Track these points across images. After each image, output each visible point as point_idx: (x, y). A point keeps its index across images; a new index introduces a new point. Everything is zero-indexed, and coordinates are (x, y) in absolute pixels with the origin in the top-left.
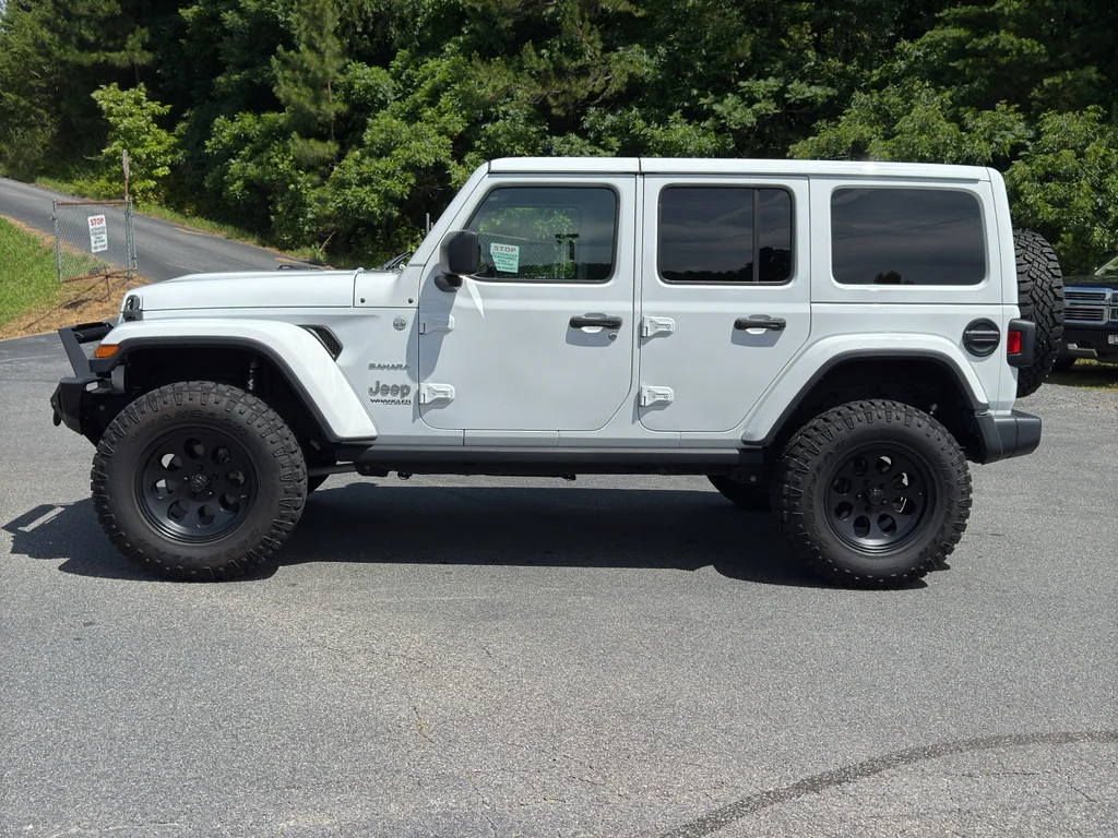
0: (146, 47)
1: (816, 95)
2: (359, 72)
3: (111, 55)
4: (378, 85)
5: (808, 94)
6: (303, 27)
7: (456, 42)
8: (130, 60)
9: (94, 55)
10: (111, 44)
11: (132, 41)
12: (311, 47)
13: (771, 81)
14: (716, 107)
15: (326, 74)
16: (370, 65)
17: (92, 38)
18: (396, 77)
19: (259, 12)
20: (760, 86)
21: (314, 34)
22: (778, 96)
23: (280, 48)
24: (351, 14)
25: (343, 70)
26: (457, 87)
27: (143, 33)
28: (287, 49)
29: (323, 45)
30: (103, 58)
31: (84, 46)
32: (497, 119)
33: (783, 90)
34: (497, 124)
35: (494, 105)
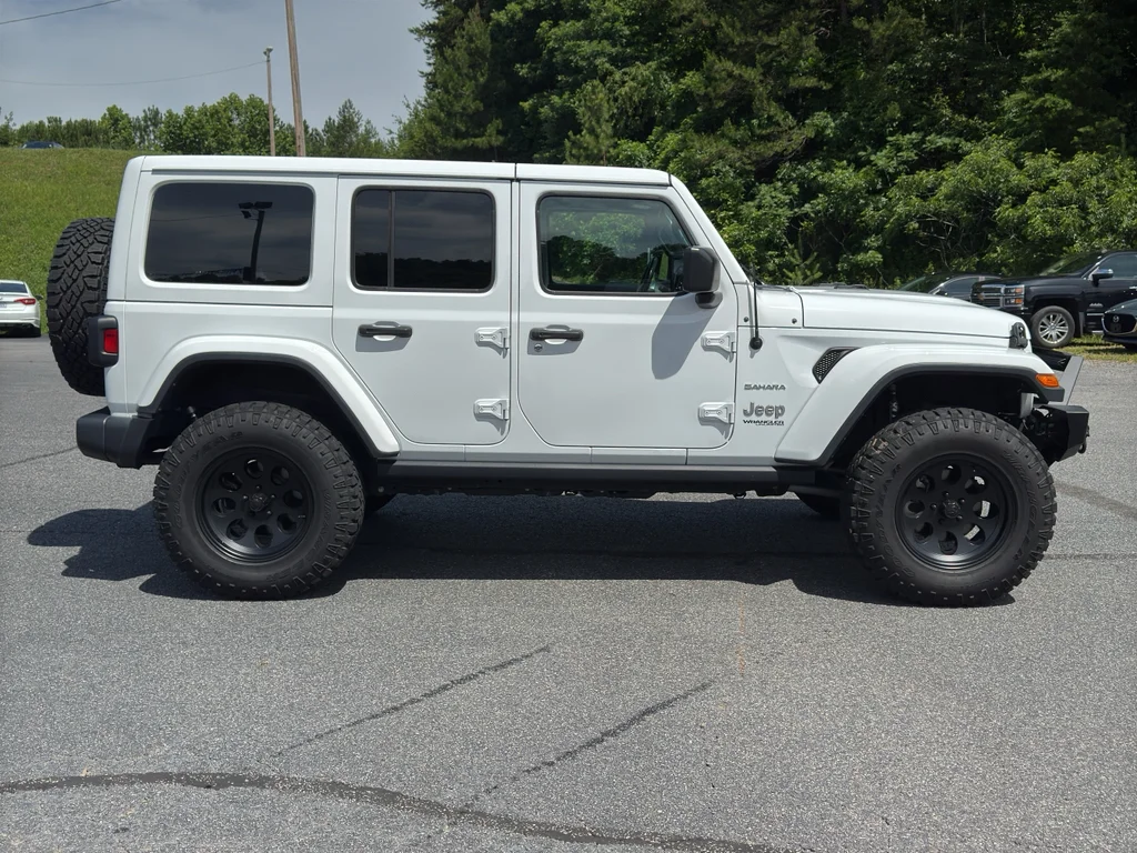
0: (499, 132)
1: (945, 144)
2: (625, 147)
3: (478, 140)
4: (635, 156)
5: (940, 144)
6: (586, 118)
7: (691, 118)
8: (489, 143)
9: (465, 141)
10: (477, 132)
11: (491, 129)
12: (592, 131)
13: (914, 135)
14: (873, 158)
15: (600, 151)
16: (633, 140)
17: (463, 129)
18: (650, 147)
19: (562, 107)
20: (905, 139)
21: (593, 123)
22: (916, 146)
23: (570, 133)
24: (625, 103)
25: (615, 146)
26: (682, 155)
27: (498, 123)
28: (575, 134)
29: (599, 130)
30: (471, 143)
31: (458, 135)
32: (711, 176)
33: (923, 141)
34: (710, 179)
35: (708, 165)
